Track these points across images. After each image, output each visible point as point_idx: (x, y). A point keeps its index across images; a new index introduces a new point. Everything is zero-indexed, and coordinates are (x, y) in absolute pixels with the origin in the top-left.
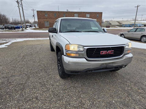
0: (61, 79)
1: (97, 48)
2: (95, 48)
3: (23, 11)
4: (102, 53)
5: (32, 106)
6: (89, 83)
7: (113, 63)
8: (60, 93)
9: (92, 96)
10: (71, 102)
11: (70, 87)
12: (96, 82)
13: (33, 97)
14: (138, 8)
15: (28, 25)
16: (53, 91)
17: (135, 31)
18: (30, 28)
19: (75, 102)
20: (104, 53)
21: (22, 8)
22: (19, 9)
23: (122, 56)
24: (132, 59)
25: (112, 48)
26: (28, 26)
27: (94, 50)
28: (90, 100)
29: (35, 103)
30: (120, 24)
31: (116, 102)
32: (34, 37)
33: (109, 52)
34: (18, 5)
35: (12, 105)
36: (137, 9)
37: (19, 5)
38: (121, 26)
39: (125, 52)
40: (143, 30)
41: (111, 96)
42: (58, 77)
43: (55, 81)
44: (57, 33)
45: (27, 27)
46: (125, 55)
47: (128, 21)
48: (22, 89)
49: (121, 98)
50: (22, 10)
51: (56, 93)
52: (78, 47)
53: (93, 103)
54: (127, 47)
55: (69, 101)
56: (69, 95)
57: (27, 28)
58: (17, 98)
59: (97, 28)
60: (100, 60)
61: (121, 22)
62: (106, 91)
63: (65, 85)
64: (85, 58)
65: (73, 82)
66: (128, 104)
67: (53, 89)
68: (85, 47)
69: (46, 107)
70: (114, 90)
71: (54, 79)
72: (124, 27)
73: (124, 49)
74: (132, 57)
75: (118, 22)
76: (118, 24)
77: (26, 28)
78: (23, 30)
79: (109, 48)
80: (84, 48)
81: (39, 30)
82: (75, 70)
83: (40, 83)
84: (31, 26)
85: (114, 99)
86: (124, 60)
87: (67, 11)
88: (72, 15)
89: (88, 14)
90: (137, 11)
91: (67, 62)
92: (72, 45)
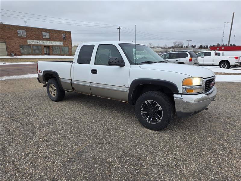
14: (119, 31)
68: (204, 80)
88: (13, 32)
89: (46, 32)
90: (119, 35)
91: (192, 101)
92: (195, 78)
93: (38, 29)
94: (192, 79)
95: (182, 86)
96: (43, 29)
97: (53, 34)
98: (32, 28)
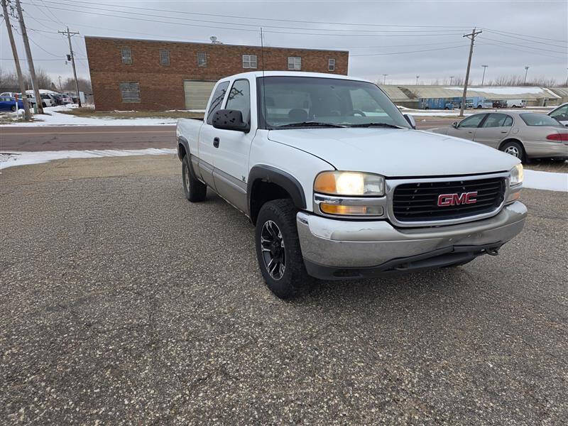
0: (279, 302)
1: (422, 184)
2: (414, 185)
3: (25, 35)
4: (443, 200)
5: (222, 401)
6: (383, 311)
7: (474, 235)
8: (299, 348)
9: (415, 353)
10: (353, 377)
11: (326, 328)
12: (407, 307)
13: (206, 368)
14: (473, 40)
15: (47, 97)
16: (272, 346)
17: (481, 125)
18: (59, 108)
19: (367, 375)
20: (450, 201)
21: (22, 22)
22: (9, 26)
23: (497, 209)
24: (523, 222)
25: (466, 182)
26: (46, 101)
27: (412, 192)
28: (414, 364)
29: (229, 391)
30: (412, 96)
31: (499, 366)
32: (90, 148)
33: (464, 195)
34: (5, 11)
35: (144, 404)
36: (472, 44)
37: (8, 8)
38: (414, 105)
39: (507, 197)
40: (509, 120)
41: (476, 348)
42: (267, 296)
43: (259, 309)
44: (247, 130)
45: (45, 105)
46: (505, 207)
47: (436, 86)
48: (149, 345)
49: (509, 351)
50: (20, 30)
51: (286, 351)
52: (366, 183)
53: (427, 374)
54: (512, 180)
55: (345, 372)
56: (333, 354)
57: (45, 110)
58: (147, 377)
59: (385, 115)
60: (434, 227)
61: (413, 91)
62: (454, 333)
63: (302, 320)
64: (387, 220)
65: (326, 311)
66: (538, 368)
67: (269, 337)
68: (388, 182)
69: (273, 399)
70: (477, 329)
71: (252, 302)
72: (427, 108)
73: (504, 187)
74: (525, 215)
75: (405, 90)
76: (402, 96)
77: (40, 107)
78: (27, 118)
79: (459, 182)
80: (385, 183)
81: (100, 116)
82: (346, 264)
83: (210, 319)
84: (58, 101)
85: (491, 357)
86: (505, 224)
87: (210, 42)
88: (235, 59)
89: (295, 56)
90: (471, 52)
91: (326, 235)
92: (344, 174)
93: (280, 50)
94: (336, 175)
95: (314, 192)
96: (289, 50)
97: (309, 60)
98: (270, 48)
